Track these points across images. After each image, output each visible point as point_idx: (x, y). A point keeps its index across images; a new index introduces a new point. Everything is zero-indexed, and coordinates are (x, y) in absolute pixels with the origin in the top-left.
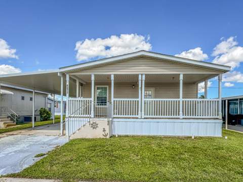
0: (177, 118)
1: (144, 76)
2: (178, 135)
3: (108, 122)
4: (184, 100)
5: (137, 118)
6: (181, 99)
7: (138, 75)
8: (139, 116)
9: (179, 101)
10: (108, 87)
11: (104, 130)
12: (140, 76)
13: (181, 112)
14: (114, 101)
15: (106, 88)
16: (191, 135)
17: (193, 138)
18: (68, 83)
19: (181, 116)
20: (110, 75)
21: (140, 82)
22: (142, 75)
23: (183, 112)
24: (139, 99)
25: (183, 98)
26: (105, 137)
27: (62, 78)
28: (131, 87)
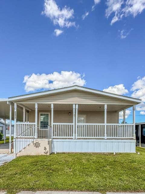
0: (103, 139)
1: (77, 106)
2: (104, 152)
3: (48, 142)
5: (72, 139)
6: (105, 124)
7: (73, 104)
8: (73, 137)
9: (104, 126)
10: (49, 113)
11: (45, 149)
12: (74, 106)
13: (105, 134)
14: (54, 125)
15: (48, 114)
16: (113, 152)
17: (114, 154)
18: (15, 110)
19: (106, 137)
20: (50, 104)
21: (74, 110)
22: (76, 104)
23: (107, 134)
24: (74, 124)
25: (107, 123)
26: (46, 154)
27: (11, 106)
28: (68, 114)
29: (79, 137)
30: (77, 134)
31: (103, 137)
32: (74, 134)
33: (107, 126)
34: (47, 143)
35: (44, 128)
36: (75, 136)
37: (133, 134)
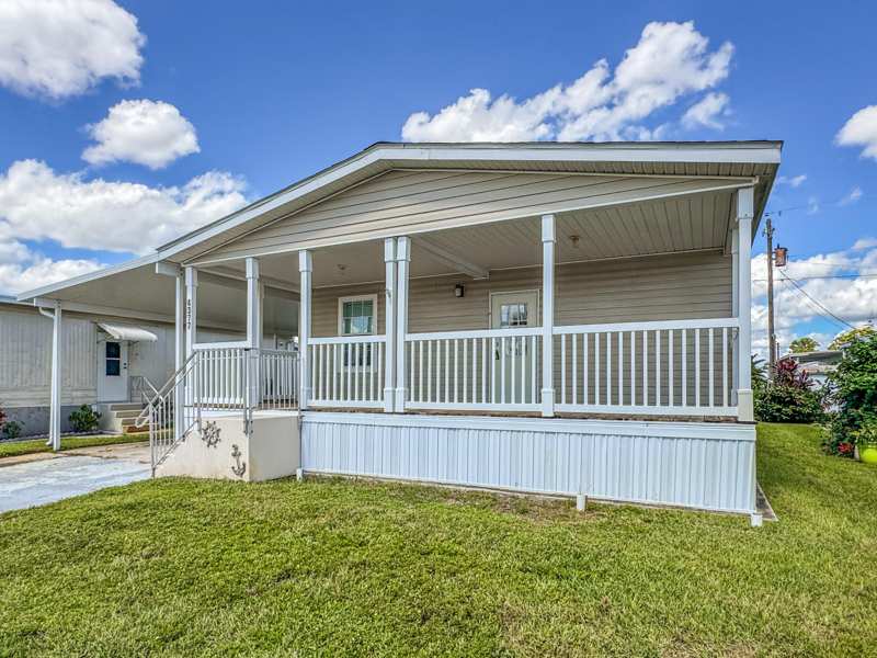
0: (531, 415)
1: (403, 245)
2: (530, 490)
4: (563, 330)
5: (381, 411)
6: (547, 330)
7: (382, 241)
8: (386, 405)
9: (540, 339)
10: (374, 297)
11: (236, 455)
12: (389, 246)
13: (548, 389)
18: (189, 297)
19: (547, 406)
21: (390, 268)
22: (396, 239)
23: (557, 386)
24: (388, 338)
25: (557, 322)
26: (239, 478)
27: (178, 279)
29: (412, 405)
30: (401, 388)
31: (533, 407)
32: (388, 388)
33: (557, 339)
34: (243, 426)
36: (395, 395)
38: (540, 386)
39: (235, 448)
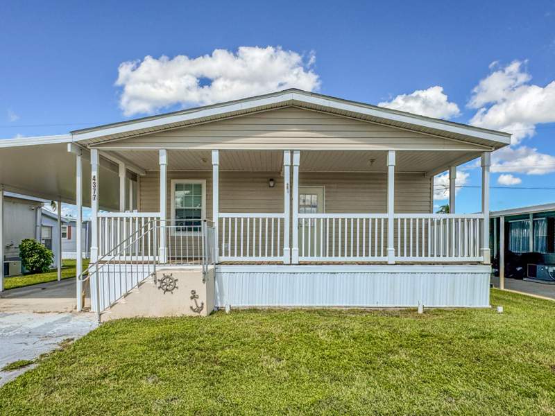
0: (381, 263)
1: (297, 157)
2: (384, 305)
3: (204, 273)
4: (400, 216)
5: (281, 263)
6: (391, 215)
7: (282, 152)
8: (286, 259)
9: (386, 220)
10: (203, 182)
11: (194, 296)
12: (287, 156)
13: (391, 248)
14: (220, 220)
15: (200, 186)
16: (417, 305)
17: (420, 311)
18: (94, 173)
19: (391, 258)
20: (209, 152)
21: (287, 170)
22: (292, 152)
23: (396, 247)
24: (285, 216)
25: (396, 211)
26: (197, 314)
27: (79, 159)
28: (266, 184)
29: (303, 259)
30: (295, 248)
31: (382, 259)
32: (286, 248)
33: (396, 220)
34: (201, 276)
35: (190, 230)
36: (291, 253)
37: (480, 247)
38: (386, 246)
39: (194, 292)
